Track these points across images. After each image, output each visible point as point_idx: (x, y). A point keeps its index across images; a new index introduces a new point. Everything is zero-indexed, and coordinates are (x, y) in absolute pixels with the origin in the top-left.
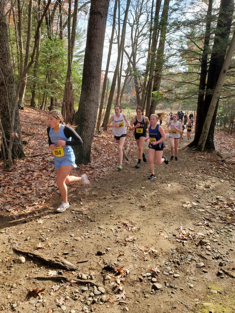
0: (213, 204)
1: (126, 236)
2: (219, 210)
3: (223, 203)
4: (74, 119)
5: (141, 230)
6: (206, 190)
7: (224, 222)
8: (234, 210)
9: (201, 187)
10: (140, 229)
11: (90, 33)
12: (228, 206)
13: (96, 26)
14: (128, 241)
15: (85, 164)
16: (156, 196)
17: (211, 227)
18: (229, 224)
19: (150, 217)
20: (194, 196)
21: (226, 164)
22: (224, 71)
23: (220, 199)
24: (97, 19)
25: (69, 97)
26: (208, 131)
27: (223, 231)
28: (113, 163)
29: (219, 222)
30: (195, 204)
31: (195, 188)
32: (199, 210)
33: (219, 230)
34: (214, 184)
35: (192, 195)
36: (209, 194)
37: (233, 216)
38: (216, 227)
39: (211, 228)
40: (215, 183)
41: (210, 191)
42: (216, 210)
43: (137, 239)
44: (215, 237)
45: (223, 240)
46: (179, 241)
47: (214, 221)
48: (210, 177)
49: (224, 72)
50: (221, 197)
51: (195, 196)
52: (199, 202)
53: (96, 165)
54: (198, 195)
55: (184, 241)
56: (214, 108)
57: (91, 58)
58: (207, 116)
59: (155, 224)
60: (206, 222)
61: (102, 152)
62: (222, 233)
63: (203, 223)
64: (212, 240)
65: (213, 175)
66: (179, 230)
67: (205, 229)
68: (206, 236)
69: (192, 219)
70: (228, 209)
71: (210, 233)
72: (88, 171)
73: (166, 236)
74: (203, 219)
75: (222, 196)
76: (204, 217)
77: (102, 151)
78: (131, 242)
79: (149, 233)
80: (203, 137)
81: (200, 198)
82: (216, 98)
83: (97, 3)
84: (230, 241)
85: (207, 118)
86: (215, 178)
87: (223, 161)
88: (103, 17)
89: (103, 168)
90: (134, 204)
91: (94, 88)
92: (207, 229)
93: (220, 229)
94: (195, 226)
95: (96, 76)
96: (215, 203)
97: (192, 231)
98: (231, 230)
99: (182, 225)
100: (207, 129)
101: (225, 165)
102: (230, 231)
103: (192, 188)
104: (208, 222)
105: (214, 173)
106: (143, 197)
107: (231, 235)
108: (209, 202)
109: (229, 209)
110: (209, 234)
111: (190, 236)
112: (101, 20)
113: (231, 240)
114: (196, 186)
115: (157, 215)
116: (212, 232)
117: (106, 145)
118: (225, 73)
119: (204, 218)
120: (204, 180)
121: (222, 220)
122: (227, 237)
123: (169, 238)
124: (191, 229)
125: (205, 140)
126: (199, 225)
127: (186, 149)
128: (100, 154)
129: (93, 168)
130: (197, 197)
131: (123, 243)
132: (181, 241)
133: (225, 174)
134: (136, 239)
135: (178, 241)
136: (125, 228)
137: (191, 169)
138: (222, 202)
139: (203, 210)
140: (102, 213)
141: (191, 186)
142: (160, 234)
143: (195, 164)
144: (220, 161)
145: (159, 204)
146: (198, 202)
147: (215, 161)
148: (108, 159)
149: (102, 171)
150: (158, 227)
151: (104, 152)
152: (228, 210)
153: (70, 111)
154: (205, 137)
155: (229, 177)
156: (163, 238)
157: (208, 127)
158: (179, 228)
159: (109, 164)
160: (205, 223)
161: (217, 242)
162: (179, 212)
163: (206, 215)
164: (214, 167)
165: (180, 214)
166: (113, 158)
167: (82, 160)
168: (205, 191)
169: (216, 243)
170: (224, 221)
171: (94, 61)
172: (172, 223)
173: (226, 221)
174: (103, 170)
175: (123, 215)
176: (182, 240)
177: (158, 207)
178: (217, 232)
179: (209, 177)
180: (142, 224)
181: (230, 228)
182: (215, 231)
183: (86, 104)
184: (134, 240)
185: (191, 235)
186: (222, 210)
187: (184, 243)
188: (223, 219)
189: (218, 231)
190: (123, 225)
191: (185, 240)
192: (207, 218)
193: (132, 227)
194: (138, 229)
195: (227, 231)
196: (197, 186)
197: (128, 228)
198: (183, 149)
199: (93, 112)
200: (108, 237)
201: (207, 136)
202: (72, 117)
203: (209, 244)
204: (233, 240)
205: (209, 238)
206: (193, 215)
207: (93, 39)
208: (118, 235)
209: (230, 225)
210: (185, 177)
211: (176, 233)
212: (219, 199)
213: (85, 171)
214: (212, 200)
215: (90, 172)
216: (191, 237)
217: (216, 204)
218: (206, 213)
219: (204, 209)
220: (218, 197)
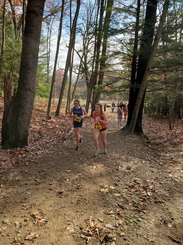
0: (130, 187)
1: (28, 232)
2: (134, 193)
3: (139, 186)
4: (11, 106)
5: (48, 223)
6: (127, 172)
7: (135, 209)
8: (147, 194)
9: (124, 168)
10: (47, 222)
11: (27, 30)
12: (143, 189)
13: (31, 23)
14: (27, 240)
15: (21, 148)
16: (79, 180)
17: (122, 216)
18: (140, 211)
19: (63, 205)
20: (114, 178)
21: (151, 145)
22: (148, 69)
23: (138, 182)
24: (32, 17)
25: (6, 86)
26: (136, 118)
27: (132, 221)
28: (51, 145)
29: (131, 210)
30: (112, 187)
31: (117, 170)
32: (115, 194)
33: (129, 219)
34: (135, 165)
35: (113, 178)
36: (129, 175)
37: (146, 201)
38: (126, 216)
39: (121, 217)
40: (136, 164)
41: (130, 173)
42: (131, 194)
43: (39, 236)
44: (124, 228)
45: (130, 233)
46: (83, 236)
47: (126, 208)
48: (134, 158)
49: (148, 70)
50: (139, 179)
51: (115, 178)
52: (118, 186)
53: (33, 148)
54: (118, 178)
55: (89, 238)
56: (140, 99)
57: (27, 51)
58: (135, 106)
59: (65, 215)
60: (118, 210)
61: (45, 135)
62: (130, 224)
63: (115, 211)
64: (119, 234)
65: (137, 156)
66: (88, 222)
67: (115, 219)
68: (113, 228)
69: (105, 206)
70: (142, 192)
71: (119, 224)
72: (21, 154)
73: (73, 230)
74: (116, 206)
75: (139, 178)
76: (117, 204)
77: (46, 134)
78: (31, 240)
79: (55, 227)
80: (133, 122)
81: (119, 181)
82: (142, 91)
83: (32, 3)
84: (137, 234)
85: (135, 107)
86: (137, 159)
87: (148, 143)
88: (38, 16)
89: (38, 151)
90: (53, 190)
91: (30, 78)
92: (116, 219)
93: (130, 218)
94: (106, 215)
95: (32, 67)
96: (132, 185)
97: (101, 222)
98: (140, 219)
99: (93, 214)
100: (136, 116)
101: (150, 146)
102: (139, 221)
103: (114, 170)
104: (120, 209)
105: (137, 154)
106: (65, 181)
107: (140, 226)
108: (127, 185)
109: (143, 192)
110: (117, 225)
111: (97, 230)
112: (36, 18)
113: (138, 233)
114: (119, 168)
115: (72, 203)
116: (121, 222)
117: (52, 128)
118: (149, 71)
119: (117, 205)
120: (127, 162)
121: (134, 206)
122: (135, 229)
123: (74, 233)
124: (100, 219)
125: (134, 125)
126: (110, 214)
127: (120, 132)
128: (42, 137)
129: (28, 152)
130: (117, 179)
131: (21, 243)
132: (85, 237)
133: (147, 155)
134: (37, 236)
135: (82, 238)
136: (33, 221)
137: (118, 151)
138: (138, 185)
139: (119, 195)
140: (16, 202)
141: (114, 168)
142: (66, 228)
143: (123, 146)
144: (146, 143)
145: (78, 189)
146: (116, 185)
147: (141, 143)
148: (48, 142)
149: (37, 154)
150: (67, 218)
151: (47, 135)
152: (142, 194)
153: (7, 99)
154: (134, 122)
155: (151, 157)
156: (68, 233)
157: (137, 114)
158: (89, 218)
159: (46, 146)
160: (117, 211)
161: (123, 237)
162: (94, 198)
163: (120, 200)
164: (139, 149)
165: (95, 200)
166: (53, 141)
167: (18, 144)
168: (126, 173)
169: (122, 238)
170: (136, 207)
171: (30, 54)
172: (83, 213)
173: (137, 207)
174: (38, 153)
175: (37, 204)
176: (86, 236)
177: (76, 193)
178: (126, 222)
179: (132, 158)
180: (52, 214)
181: (140, 216)
182: (125, 221)
183: (22, 93)
184: (35, 238)
185: (98, 228)
186: (137, 194)
187: (88, 240)
188: (136, 205)
189: (127, 222)
190: (31, 217)
191: (90, 235)
192: (120, 204)
193: (40, 220)
194: (45, 221)
195: (136, 221)
196: (120, 167)
197: (35, 221)
198: (118, 132)
199: (29, 99)
200: (7, 235)
201: (136, 121)
202: (9, 104)
203: (115, 239)
204: (140, 233)
205: (117, 230)
206: (107, 201)
207: (29, 35)
208: (20, 231)
209: (141, 212)
210: (111, 158)
211: (84, 226)
212: (136, 181)
213: (18, 155)
214: (130, 183)
215: (23, 155)
216: (98, 231)
217: (133, 187)
218: (120, 198)
219: (120, 193)
220: (136, 179)
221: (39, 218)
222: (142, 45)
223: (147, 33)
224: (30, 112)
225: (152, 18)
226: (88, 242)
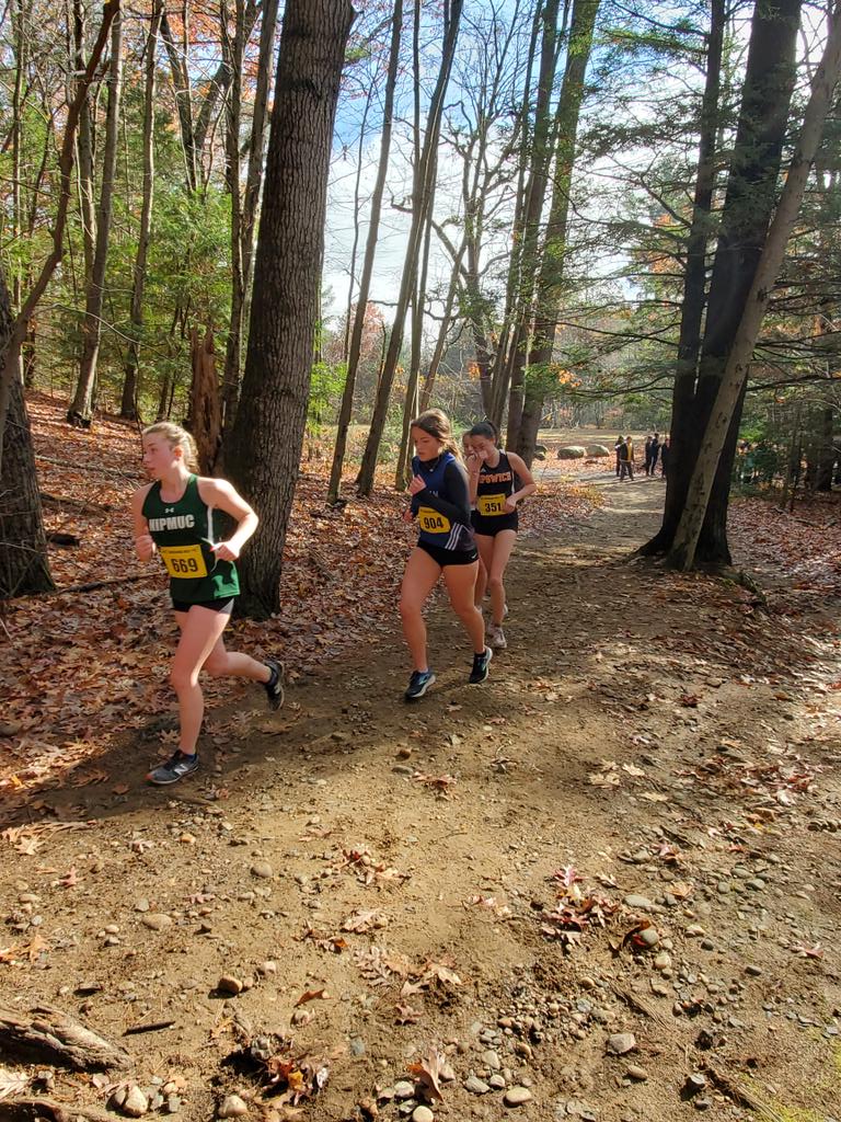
0: (702, 770)
1: (348, 909)
2: (723, 794)
3: (739, 768)
4: (221, 459)
5: (413, 882)
6: (684, 716)
7: (734, 847)
8: (776, 798)
9: (668, 701)
10: (408, 878)
11: (277, 155)
12: (757, 781)
13: (296, 130)
14: (351, 932)
15: (258, 619)
16: (497, 740)
17: (684, 870)
18: (754, 856)
19: (457, 827)
20: (636, 738)
21: (768, 614)
22: (759, 293)
23: (731, 752)
24: (299, 105)
25: (201, 381)
26: (705, 501)
27: (729, 889)
28: (365, 612)
29: (718, 850)
30: (634, 771)
31: (643, 708)
32: (647, 795)
33: (714, 881)
34: (713, 690)
35: (630, 735)
36: (694, 729)
37: (772, 820)
38: (701, 871)
39: (684, 874)
40: (718, 687)
41: (695, 720)
42: (712, 798)
43: (391, 921)
44: (697, 912)
45: (723, 927)
46: (551, 931)
47: (699, 845)
48: (704, 662)
49: (762, 296)
50: (736, 743)
51: (640, 737)
52: (652, 765)
53: (300, 620)
54: (649, 736)
55: (571, 935)
56: (724, 421)
57: (278, 242)
58: (702, 451)
59: (469, 858)
60: (666, 849)
61: (334, 573)
62: (722, 898)
63: (655, 851)
64: (682, 929)
65: (716, 657)
66: (559, 884)
67: (658, 878)
68: (658, 908)
69: (614, 835)
70: (755, 791)
71: (679, 898)
72: (264, 644)
73: (506, 910)
74: (659, 836)
75: (737, 738)
76: (661, 827)
77: (335, 568)
78: (364, 933)
79: (441, 898)
80: (690, 519)
81: (656, 748)
82: (733, 387)
83: (298, 48)
84: (751, 932)
85: (703, 457)
86: (720, 667)
87: (754, 605)
88: (320, 98)
89: (321, 633)
90: (407, 772)
91: (290, 348)
92: (665, 880)
93: (717, 878)
94: (623, 866)
95: (298, 306)
96: (710, 765)
97: (607, 887)
98: (759, 883)
99: (573, 860)
100: (703, 494)
101: (764, 618)
102: (756, 889)
103: (632, 709)
104: (675, 845)
105: (718, 650)
106: (448, 745)
107: (758, 906)
108: (688, 764)
109: (759, 791)
110: (672, 900)
111: (596, 910)
112: (313, 108)
113: (754, 929)
114: (648, 700)
115: (487, 820)
116: (683, 890)
117: (355, 547)
118: (762, 300)
119: (661, 833)
120: (680, 678)
121: (729, 839)
122: (741, 915)
123: (514, 919)
124: (604, 877)
125: (694, 533)
126: (637, 862)
127: (633, 562)
128: (323, 579)
129: (285, 634)
130: (647, 742)
131: (332, 941)
132: (559, 931)
133: (758, 652)
134: (383, 921)
135: (546, 934)
136: (355, 873)
137: (639, 636)
138: (735, 764)
139: (662, 798)
140: (281, 810)
141: (631, 700)
142: (481, 900)
143: (656, 616)
144: (748, 604)
145: (501, 771)
146: (647, 762)
147: (728, 605)
148: (349, 601)
149: (318, 643)
150: (478, 870)
151: (343, 572)
152: (754, 798)
153: (204, 431)
154: (698, 519)
155: (774, 663)
156: (493, 919)
157: (708, 487)
158: (560, 873)
159: (349, 616)
160: (662, 854)
161: (699, 938)
162: (569, 804)
163: (669, 816)
164: (723, 628)
165: (573, 813)
166: (368, 597)
167: (249, 605)
168: (679, 718)
169: (694, 941)
170: (736, 843)
171: (290, 254)
172: (536, 854)
173: (743, 842)
174: (322, 641)
175: (357, 820)
176: (562, 928)
177: (497, 786)
178: (703, 890)
179: (698, 662)
180: (422, 855)
181: (756, 872)
182: (699, 886)
183: (261, 406)
184: (377, 927)
185: (602, 906)
186: (734, 798)
187: (568, 943)
188: (735, 835)
189: (708, 888)
190: (347, 862)
191: (575, 927)
192: (674, 829)
193: (382, 871)
194: (400, 877)
195: (742, 889)
196: (652, 697)
197: (366, 874)
198: (624, 562)
199: (287, 431)
200: (277, 914)
201: (703, 517)
202: (211, 449)
203: (669, 944)
204: (762, 927)
205: (671, 916)
206: (621, 819)
207: (285, 177)
208: (318, 904)
209: (758, 861)
210: (613, 663)
211: (546, 896)
212: (726, 750)
213: (252, 645)
214: (701, 755)
215: (272, 648)
216: (600, 913)
217: (713, 771)
218: (669, 809)
219: (665, 790)
220: (724, 741)
221: (378, 865)
222: (733, 194)
223: (755, 140)
224: (289, 481)
225: (777, 71)
226: (569, 947)
